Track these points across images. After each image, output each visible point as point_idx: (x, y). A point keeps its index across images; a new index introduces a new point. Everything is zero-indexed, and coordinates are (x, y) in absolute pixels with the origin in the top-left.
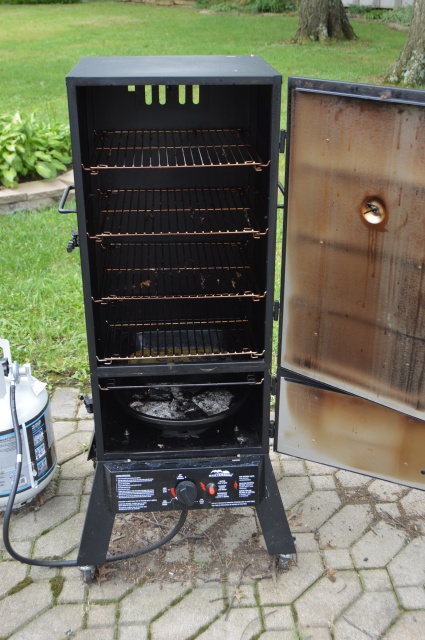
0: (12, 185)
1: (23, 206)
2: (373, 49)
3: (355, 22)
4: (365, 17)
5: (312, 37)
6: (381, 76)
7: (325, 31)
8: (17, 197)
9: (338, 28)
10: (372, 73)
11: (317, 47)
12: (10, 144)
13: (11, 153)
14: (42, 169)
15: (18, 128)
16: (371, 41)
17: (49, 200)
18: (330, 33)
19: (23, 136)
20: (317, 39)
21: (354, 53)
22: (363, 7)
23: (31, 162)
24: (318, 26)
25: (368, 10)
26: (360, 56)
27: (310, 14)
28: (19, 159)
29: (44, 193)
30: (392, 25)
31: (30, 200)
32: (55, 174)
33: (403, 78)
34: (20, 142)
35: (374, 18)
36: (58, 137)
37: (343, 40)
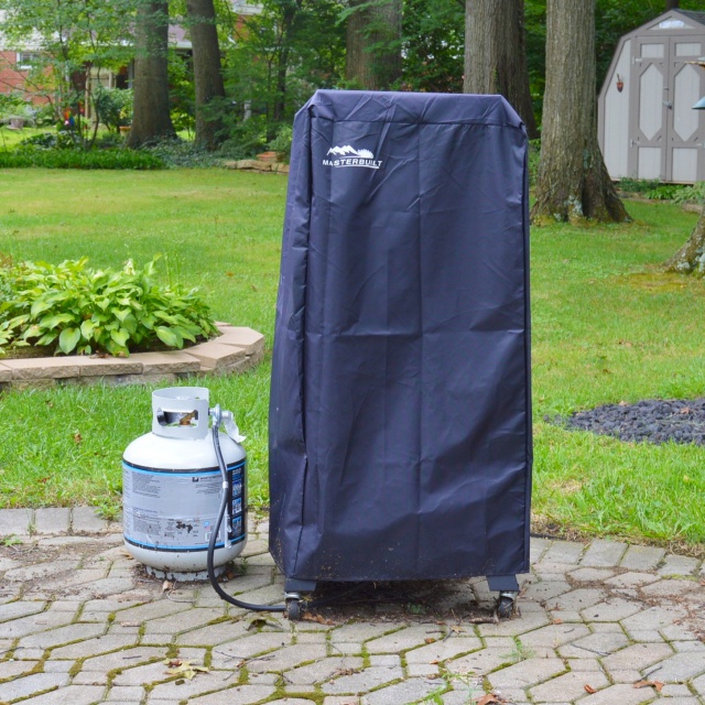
0: (122, 353)
1: (135, 380)
2: (656, 236)
3: (630, 204)
4: (647, 196)
5: (557, 216)
6: (665, 265)
7: (578, 207)
8: (129, 366)
9: (599, 203)
10: (651, 261)
11: (564, 230)
12: (121, 297)
13: (122, 308)
14: (163, 334)
15: (131, 280)
16: (654, 225)
17: (172, 376)
18: (586, 210)
19: (139, 290)
20: (565, 219)
21: (624, 240)
22: (644, 182)
23: (149, 323)
24: (567, 198)
25: (652, 186)
26: (634, 243)
27: (554, 180)
28: (132, 317)
29: (166, 365)
30: (690, 207)
31: (146, 374)
32: (180, 345)
33: (697, 264)
34: (135, 297)
35: (663, 198)
36: (183, 298)
37: (607, 221)
